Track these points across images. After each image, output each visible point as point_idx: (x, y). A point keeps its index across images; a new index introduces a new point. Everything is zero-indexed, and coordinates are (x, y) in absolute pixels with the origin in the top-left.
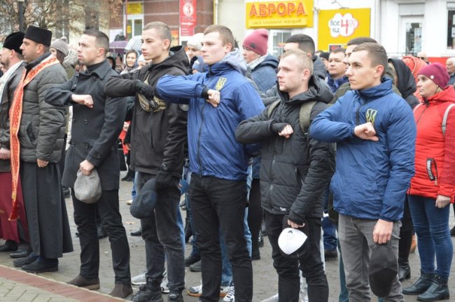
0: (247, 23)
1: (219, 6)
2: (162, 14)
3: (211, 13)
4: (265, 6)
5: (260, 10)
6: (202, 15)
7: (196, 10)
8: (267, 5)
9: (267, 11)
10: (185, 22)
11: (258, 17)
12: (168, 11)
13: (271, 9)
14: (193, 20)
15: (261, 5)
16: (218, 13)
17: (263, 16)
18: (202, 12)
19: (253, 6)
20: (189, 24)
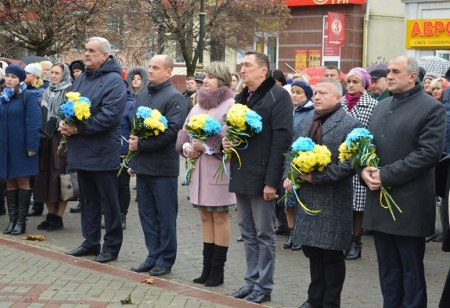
0: (408, 43)
1: (369, 23)
2: (302, 31)
3: (360, 30)
4: (431, 23)
5: (425, 28)
6: (352, 33)
7: (344, 27)
8: (434, 23)
9: (434, 30)
10: (333, 40)
11: (422, 36)
12: (310, 29)
13: (438, 27)
14: (342, 39)
15: (425, 23)
16: (368, 31)
17: (428, 34)
18: (351, 30)
19: (416, 23)
20: (337, 43)
